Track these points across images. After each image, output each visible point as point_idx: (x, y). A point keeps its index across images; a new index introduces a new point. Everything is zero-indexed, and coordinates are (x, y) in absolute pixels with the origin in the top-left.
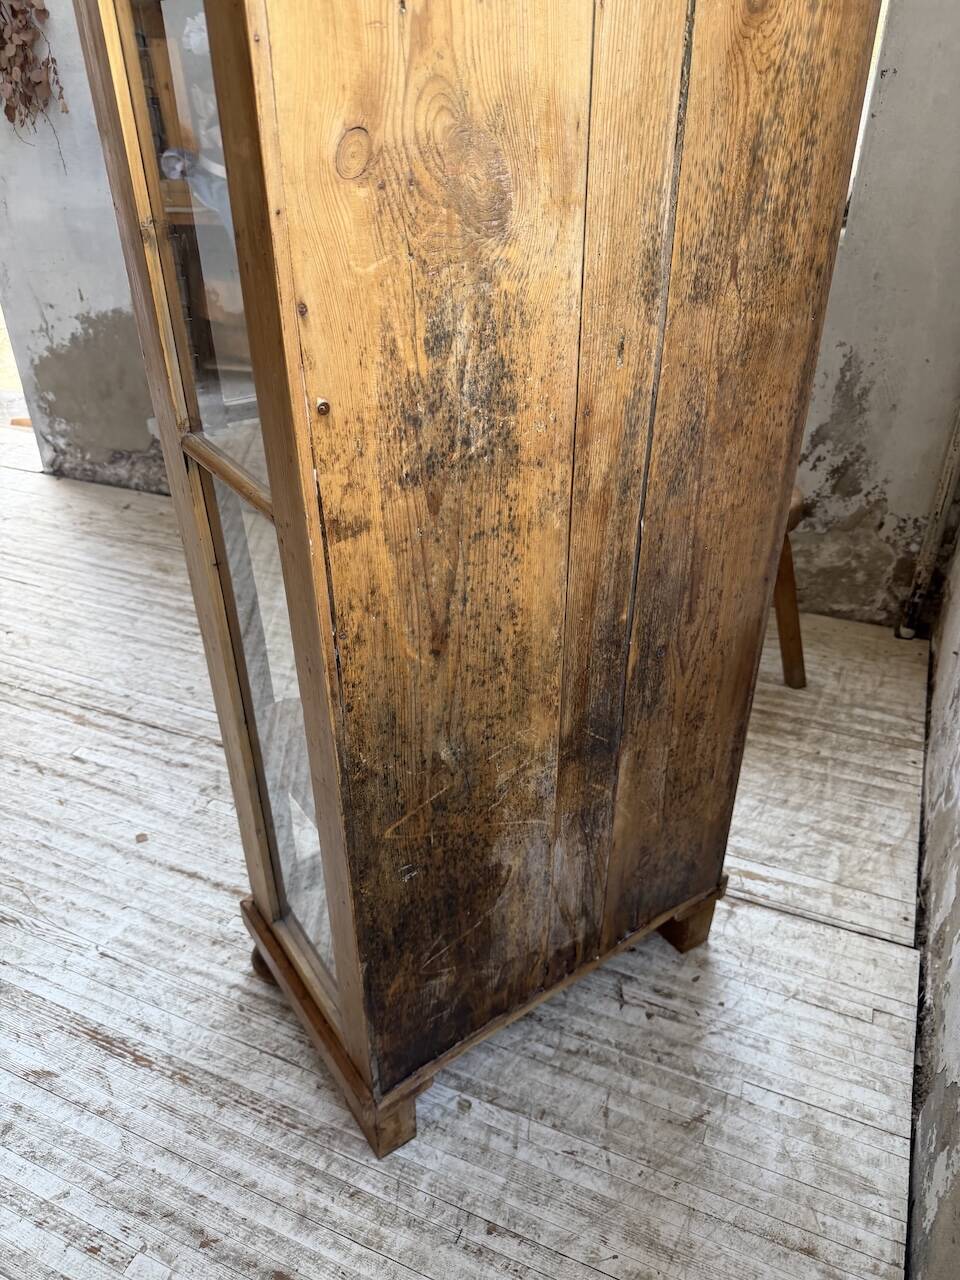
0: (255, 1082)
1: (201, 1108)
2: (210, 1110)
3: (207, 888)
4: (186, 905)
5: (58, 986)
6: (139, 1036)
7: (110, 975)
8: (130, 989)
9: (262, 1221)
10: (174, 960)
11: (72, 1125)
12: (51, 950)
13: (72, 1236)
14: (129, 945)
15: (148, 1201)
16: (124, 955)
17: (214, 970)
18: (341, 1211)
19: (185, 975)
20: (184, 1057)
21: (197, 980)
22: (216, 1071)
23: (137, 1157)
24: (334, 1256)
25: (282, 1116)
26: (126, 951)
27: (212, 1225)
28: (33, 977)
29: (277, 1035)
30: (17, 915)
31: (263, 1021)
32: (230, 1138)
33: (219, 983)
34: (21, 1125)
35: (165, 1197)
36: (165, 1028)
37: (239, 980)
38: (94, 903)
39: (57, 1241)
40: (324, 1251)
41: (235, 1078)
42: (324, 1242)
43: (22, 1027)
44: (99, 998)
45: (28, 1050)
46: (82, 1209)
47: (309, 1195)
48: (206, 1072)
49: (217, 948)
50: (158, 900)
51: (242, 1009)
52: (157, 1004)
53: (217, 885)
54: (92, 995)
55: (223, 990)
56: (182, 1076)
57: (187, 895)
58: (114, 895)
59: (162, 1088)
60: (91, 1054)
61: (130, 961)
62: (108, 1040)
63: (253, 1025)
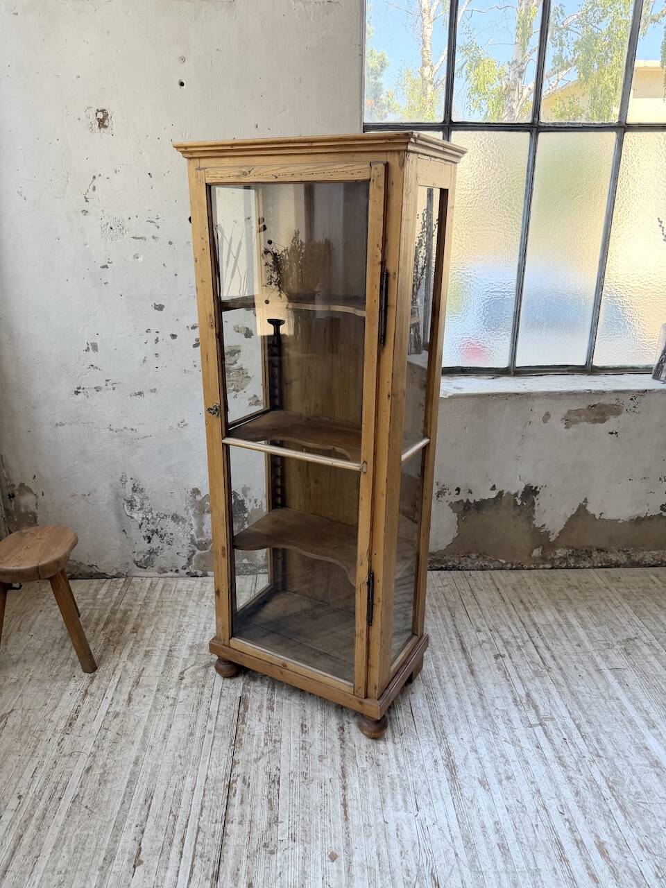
0: (426, 712)
1: (448, 722)
2: (446, 719)
3: (349, 791)
4: (365, 794)
5: (447, 815)
6: (440, 762)
7: (425, 796)
8: (425, 782)
9: (463, 685)
10: (398, 775)
11: (487, 758)
12: (433, 837)
13: (512, 729)
14: (405, 801)
15: (486, 717)
16: (411, 800)
17: (392, 755)
18: (444, 669)
19: (402, 765)
20: (435, 740)
21: (401, 759)
22: (432, 726)
23: (477, 729)
24: (456, 665)
25: (429, 697)
26: (409, 801)
27: (475, 697)
28: (452, 832)
29: (404, 716)
30: (429, 879)
31: (401, 724)
32: (449, 707)
33: (396, 750)
34: (503, 777)
35: (480, 713)
36: (430, 755)
37: (390, 745)
38: (393, 842)
39: (518, 732)
40: (457, 668)
41: (430, 719)
42: (455, 669)
43: (474, 813)
44: (438, 792)
45: (480, 801)
46: (504, 732)
47: (447, 679)
48: (435, 729)
49: (380, 762)
50: (371, 810)
51: (402, 734)
52: (423, 766)
53: (344, 788)
54: (439, 796)
55: (398, 746)
56: (443, 736)
57: (359, 798)
58: (382, 836)
59: (452, 738)
60: (462, 773)
61: (412, 794)
62: (451, 773)
63: (405, 726)
